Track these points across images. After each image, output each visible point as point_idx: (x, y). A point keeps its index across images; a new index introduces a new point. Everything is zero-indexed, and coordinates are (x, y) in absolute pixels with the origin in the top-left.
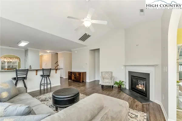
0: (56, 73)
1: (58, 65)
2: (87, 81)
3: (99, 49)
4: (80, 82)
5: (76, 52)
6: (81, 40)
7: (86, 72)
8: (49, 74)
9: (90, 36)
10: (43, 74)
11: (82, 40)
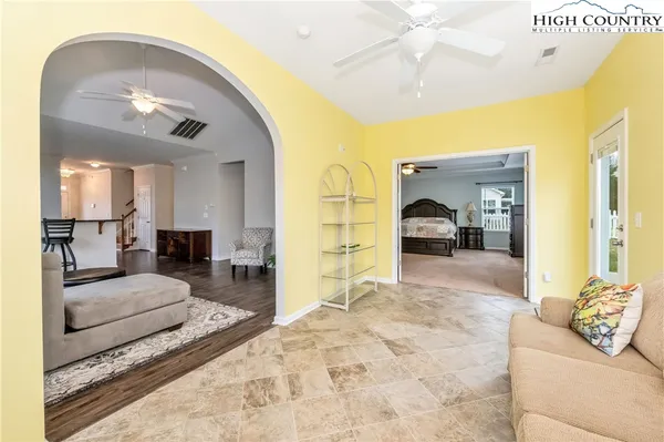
0: (100, 233)
1: (135, 210)
2: (213, 259)
3: (243, 162)
4: (188, 262)
5: (185, 168)
6: (180, 135)
7: (210, 232)
8: (68, 235)
9: (204, 125)
10: (47, 234)
11: (186, 136)
